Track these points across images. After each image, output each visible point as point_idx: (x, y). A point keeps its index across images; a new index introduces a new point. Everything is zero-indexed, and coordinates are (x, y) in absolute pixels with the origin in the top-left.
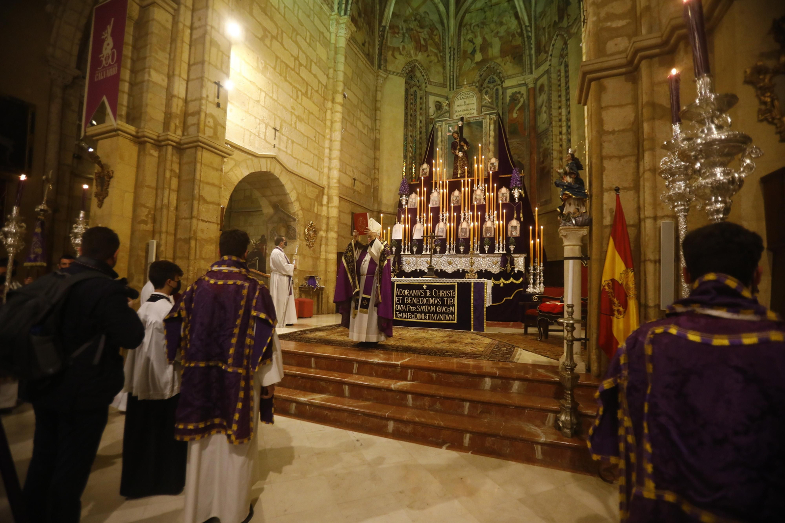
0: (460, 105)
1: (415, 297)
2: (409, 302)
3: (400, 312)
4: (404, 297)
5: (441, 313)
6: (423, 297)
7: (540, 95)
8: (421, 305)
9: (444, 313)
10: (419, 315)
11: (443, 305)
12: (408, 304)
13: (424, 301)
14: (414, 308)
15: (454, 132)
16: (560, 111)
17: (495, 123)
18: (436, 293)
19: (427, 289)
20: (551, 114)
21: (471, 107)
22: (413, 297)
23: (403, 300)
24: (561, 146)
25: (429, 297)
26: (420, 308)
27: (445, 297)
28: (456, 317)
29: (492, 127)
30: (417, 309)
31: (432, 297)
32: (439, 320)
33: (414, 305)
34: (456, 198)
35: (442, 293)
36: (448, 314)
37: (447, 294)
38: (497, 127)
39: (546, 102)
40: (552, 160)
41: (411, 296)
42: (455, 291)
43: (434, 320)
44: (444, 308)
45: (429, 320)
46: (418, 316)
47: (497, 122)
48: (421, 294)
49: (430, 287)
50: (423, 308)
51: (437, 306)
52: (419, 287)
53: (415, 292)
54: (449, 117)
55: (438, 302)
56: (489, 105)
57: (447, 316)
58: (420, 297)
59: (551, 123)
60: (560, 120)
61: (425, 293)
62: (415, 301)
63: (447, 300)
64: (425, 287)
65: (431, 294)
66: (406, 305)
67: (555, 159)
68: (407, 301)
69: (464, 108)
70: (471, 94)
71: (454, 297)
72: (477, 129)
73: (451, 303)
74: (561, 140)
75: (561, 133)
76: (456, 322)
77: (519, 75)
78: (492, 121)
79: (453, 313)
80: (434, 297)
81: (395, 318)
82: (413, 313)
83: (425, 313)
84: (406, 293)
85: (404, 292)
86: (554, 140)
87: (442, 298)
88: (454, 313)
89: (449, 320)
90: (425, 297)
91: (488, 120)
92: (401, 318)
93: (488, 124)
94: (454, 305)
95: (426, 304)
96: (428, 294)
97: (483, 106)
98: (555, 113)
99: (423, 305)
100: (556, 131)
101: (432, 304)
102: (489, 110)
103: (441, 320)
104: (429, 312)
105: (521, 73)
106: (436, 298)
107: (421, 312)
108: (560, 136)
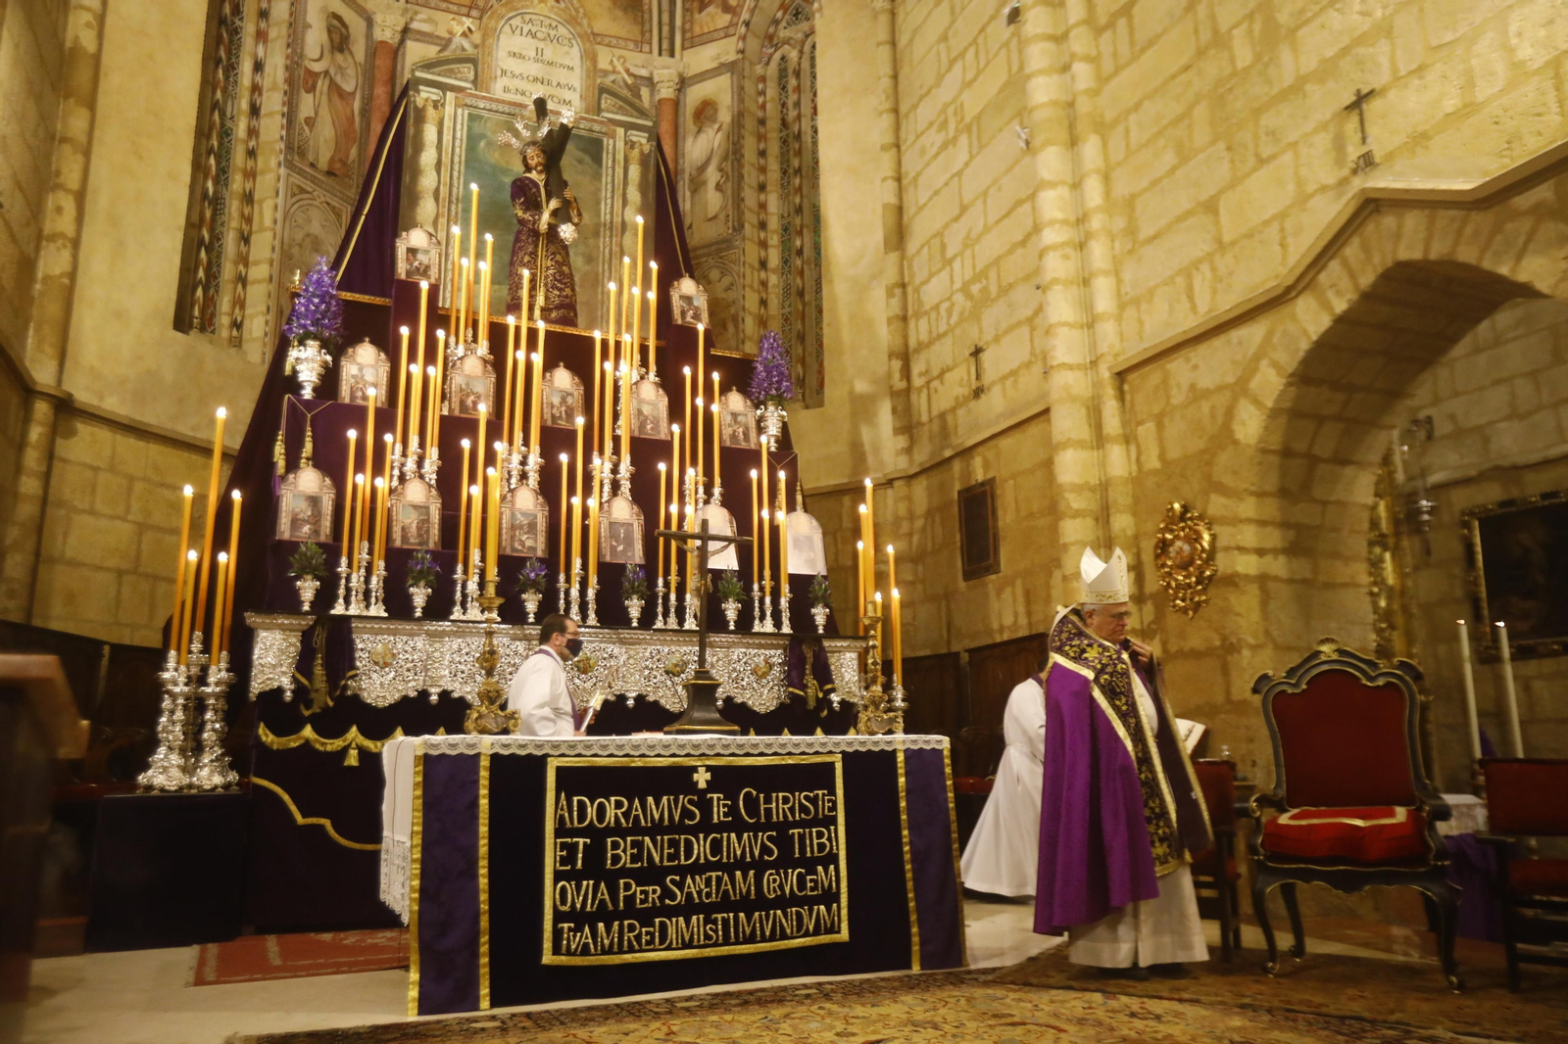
0: (521, 57)
1: (656, 830)
2: (625, 860)
3: (579, 919)
4: (597, 835)
5: (783, 902)
6: (694, 831)
7: (699, 131)
8: (683, 871)
9: (794, 900)
10: (676, 926)
11: (785, 862)
12: (624, 872)
13: (701, 848)
14: (654, 891)
15: (534, 143)
16: (762, 197)
17: (644, 161)
18: (752, 804)
19: (712, 786)
20: (743, 200)
21: (560, 75)
22: (645, 832)
23: (595, 853)
24: (763, 303)
25: (722, 827)
26: (680, 885)
27: (796, 824)
28: (844, 912)
29: (635, 172)
30: (667, 893)
31: (738, 826)
32: (772, 938)
33: (650, 874)
34: (563, 400)
35: (780, 805)
36: (811, 902)
37: (803, 809)
38: (651, 177)
39: (725, 158)
40: (743, 342)
41: (636, 829)
42: (832, 792)
43: (751, 939)
44: (793, 876)
45: (727, 942)
46: (671, 931)
47: (652, 162)
48: (686, 814)
49: (727, 778)
50: (694, 885)
51: (760, 867)
52: (675, 779)
53: (658, 808)
54: (475, 82)
55: (765, 850)
56: (625, 93)
57: (805, 912)
58: (681, 828)
59: (742, 226)
60: (763, 225)
61: (705, 806)
62: (656, 851)
63: (802, 837)
64: (702, 778)
65: (733, 810)
66: (611, 879)
67: (750, 339)
68: (616, 859)
69: (534, 69)
70: (562, 30)
71: (833, 821)
72: (580, 161)
73: (821, 847)
74: (764, 284)
75: (763, 264)
76: (844, 935)
77: (631, 45)
78: (635, 153)
79: (830, 897)
80: (748, 828)
81: (548, 958)
82: (646, 917)
83: (707, 910)
84: (611, 812)
85: (601, 811)
86: (748, 280)
87: (783, 827)
88: (836, 898)
89: (817, 932)
90: (706, 826)
91: (620, 145)
92: (585, 951)
93: (620, 157)
94: (833, 858)
95: (709, 866)
96: (718, 813)
97: (602, 90)
98: (750, 197)
99: (697, 869)
100: (752, 253)
101: (741, 864)
102: (621, 110)
103: (784, 937)
104: (726, 904)
105: (636, 42)
106: (756, 828)
107: (688, 909)
108: (763, 275)
